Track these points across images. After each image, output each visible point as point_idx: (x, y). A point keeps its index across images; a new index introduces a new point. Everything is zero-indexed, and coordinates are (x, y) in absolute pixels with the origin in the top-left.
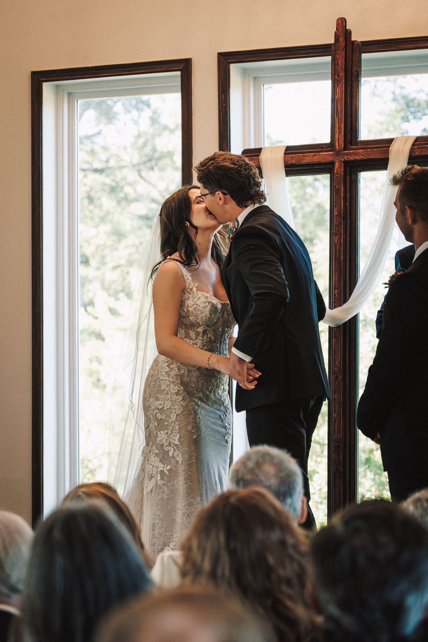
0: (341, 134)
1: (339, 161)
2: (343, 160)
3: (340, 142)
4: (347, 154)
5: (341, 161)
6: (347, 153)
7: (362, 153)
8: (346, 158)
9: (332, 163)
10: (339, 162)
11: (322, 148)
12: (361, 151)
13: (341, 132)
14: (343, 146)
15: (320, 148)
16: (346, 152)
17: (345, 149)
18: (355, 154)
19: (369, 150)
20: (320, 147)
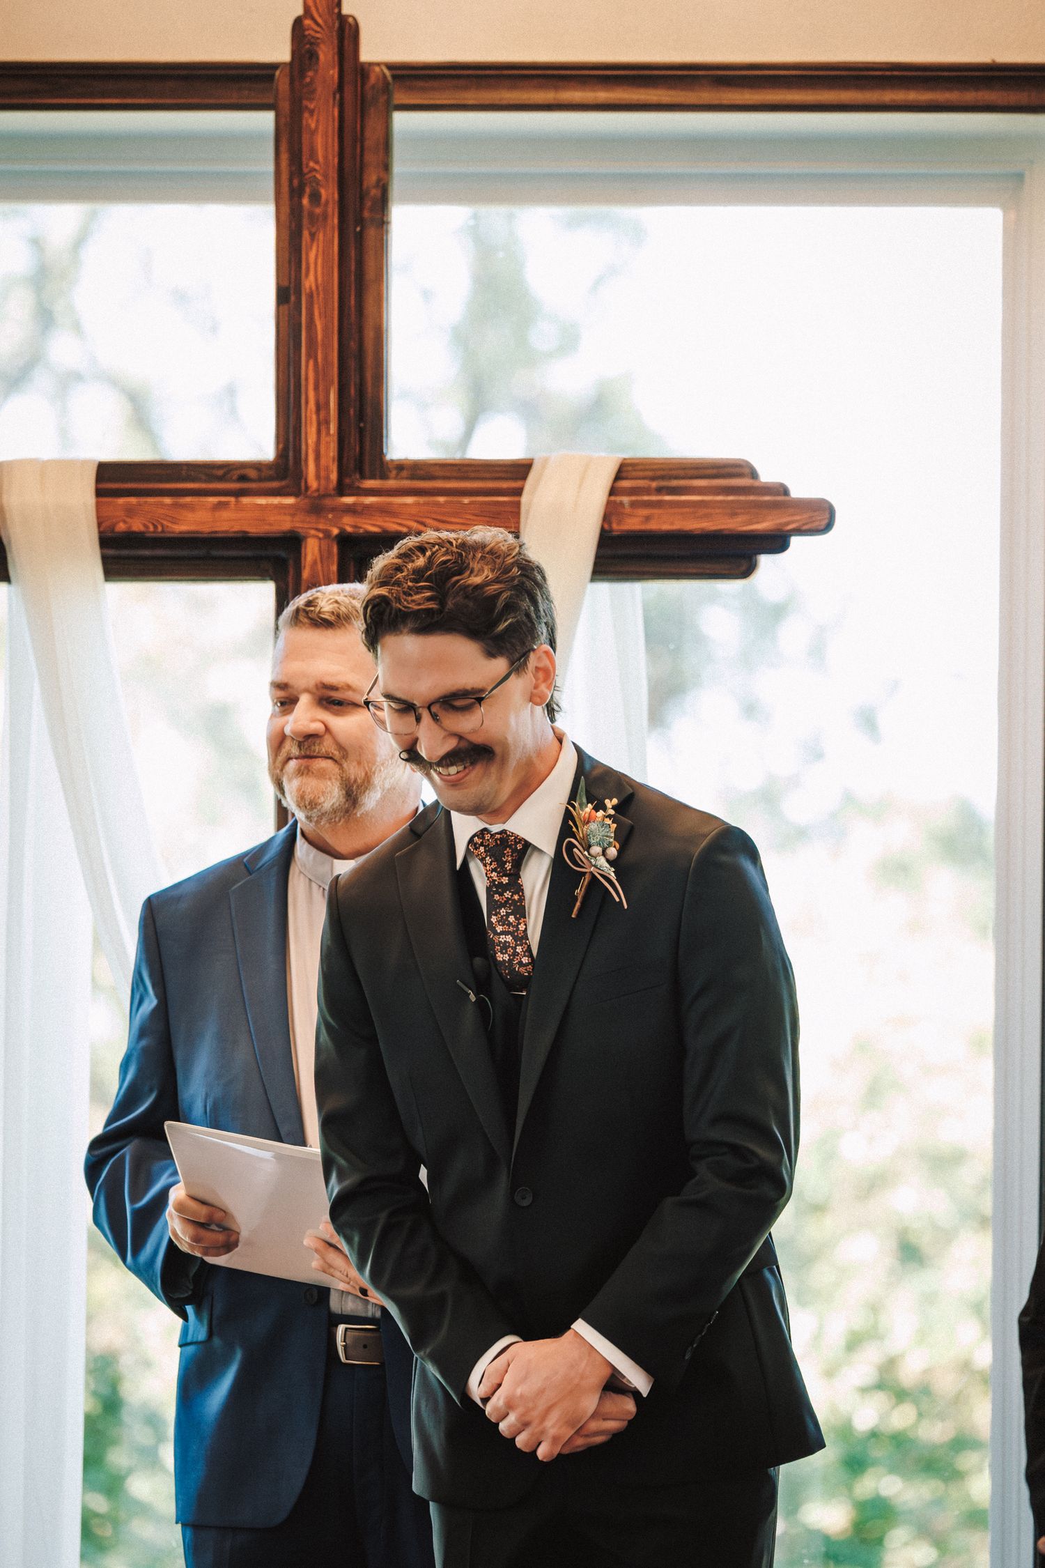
0: (328, 429)
1: (321, 535)
2: (335, 531)
3: (323, 462)
4: (351, 510)
5: (327, 534)
6: (354, 504)
7: (414, 511)
8: (349, 524)
9: (293, 542)
10: (320, 539)
11: (243, 478)
12: (409, 500)
13: (327, 422)
14: (334, 476)
15: (235, 477)
16: (349, 500)
17: (341, 490)
18: (384, 511)
19: (441, 499)
20: (236, 474)
